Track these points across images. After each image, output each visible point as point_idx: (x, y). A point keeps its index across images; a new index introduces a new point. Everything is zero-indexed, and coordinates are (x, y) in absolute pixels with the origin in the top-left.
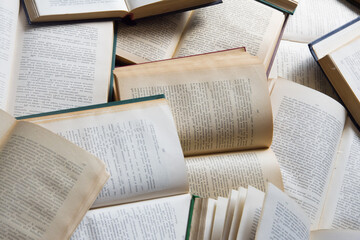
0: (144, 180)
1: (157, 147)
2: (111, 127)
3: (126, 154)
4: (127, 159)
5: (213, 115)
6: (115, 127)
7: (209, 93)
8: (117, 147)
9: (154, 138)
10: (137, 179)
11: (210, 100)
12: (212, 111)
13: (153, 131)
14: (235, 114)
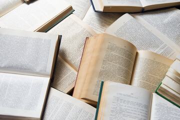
0: (143, 109)
1: (129, 96)
2: (112, 111)
3: (128, 111)
4: (131, 111)
5: (120, 66)
6: (113, 110)
7: (109, 62)
8: (123, 113)
9: (124, 95)
10: (142, 111)
11: (112, 63)
12: (118, 65)
13: (121, 94)
14: (123, 56)
